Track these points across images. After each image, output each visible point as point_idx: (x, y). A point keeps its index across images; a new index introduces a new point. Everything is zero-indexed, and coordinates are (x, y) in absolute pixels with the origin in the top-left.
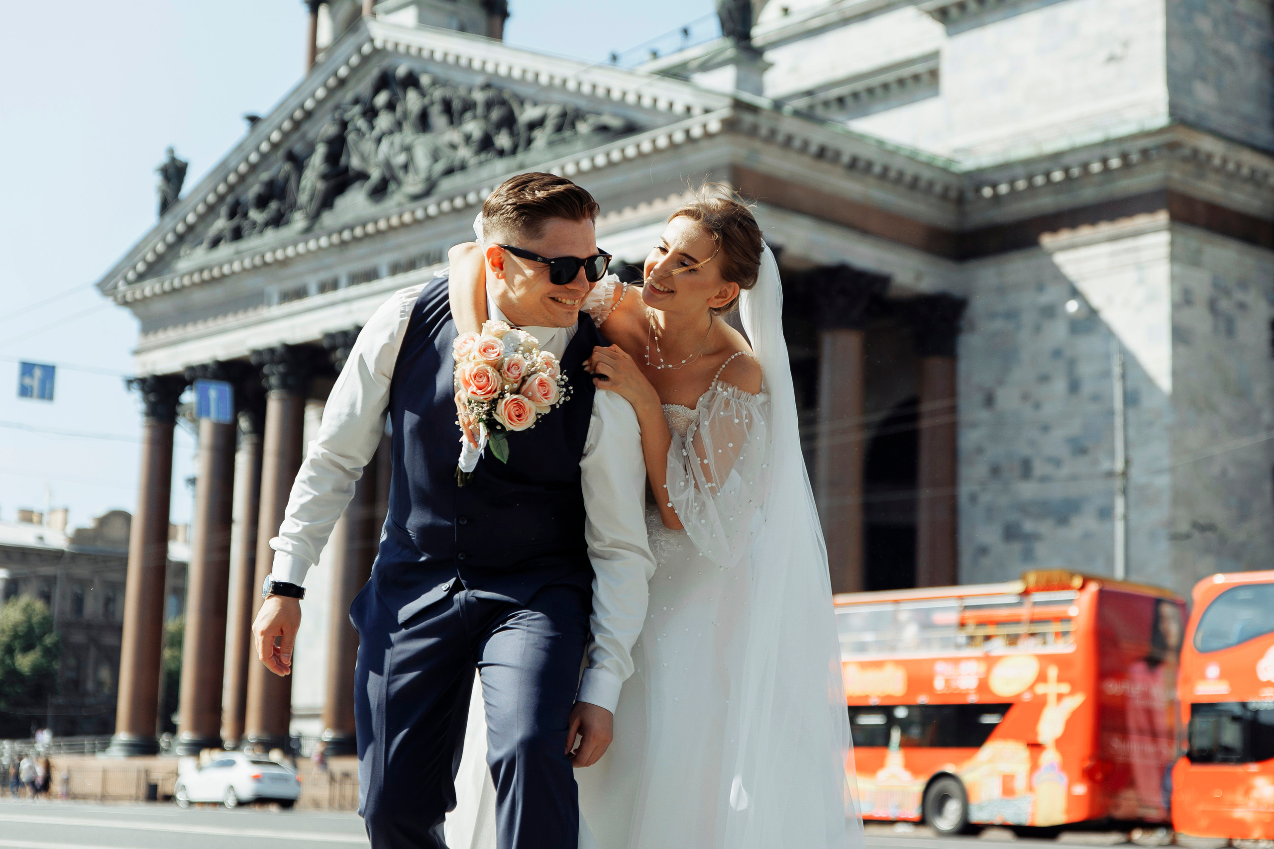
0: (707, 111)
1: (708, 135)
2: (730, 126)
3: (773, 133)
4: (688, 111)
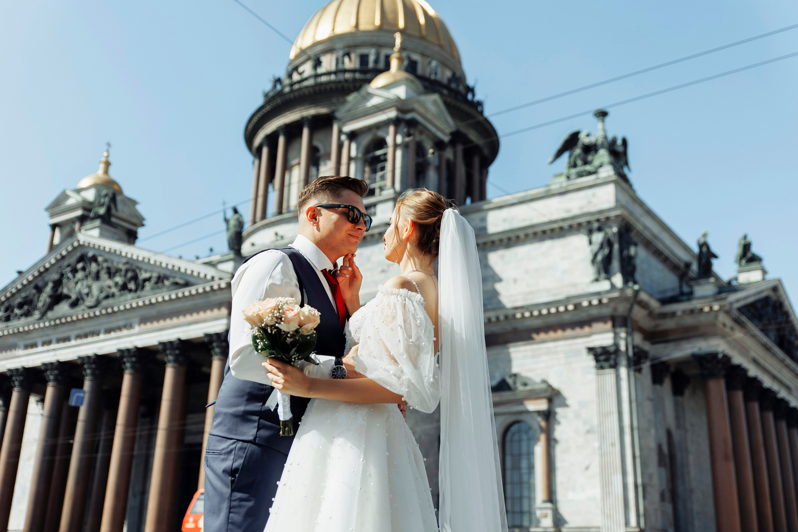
0: (220, 279)
1: (220, 289)
4: (213, 278)
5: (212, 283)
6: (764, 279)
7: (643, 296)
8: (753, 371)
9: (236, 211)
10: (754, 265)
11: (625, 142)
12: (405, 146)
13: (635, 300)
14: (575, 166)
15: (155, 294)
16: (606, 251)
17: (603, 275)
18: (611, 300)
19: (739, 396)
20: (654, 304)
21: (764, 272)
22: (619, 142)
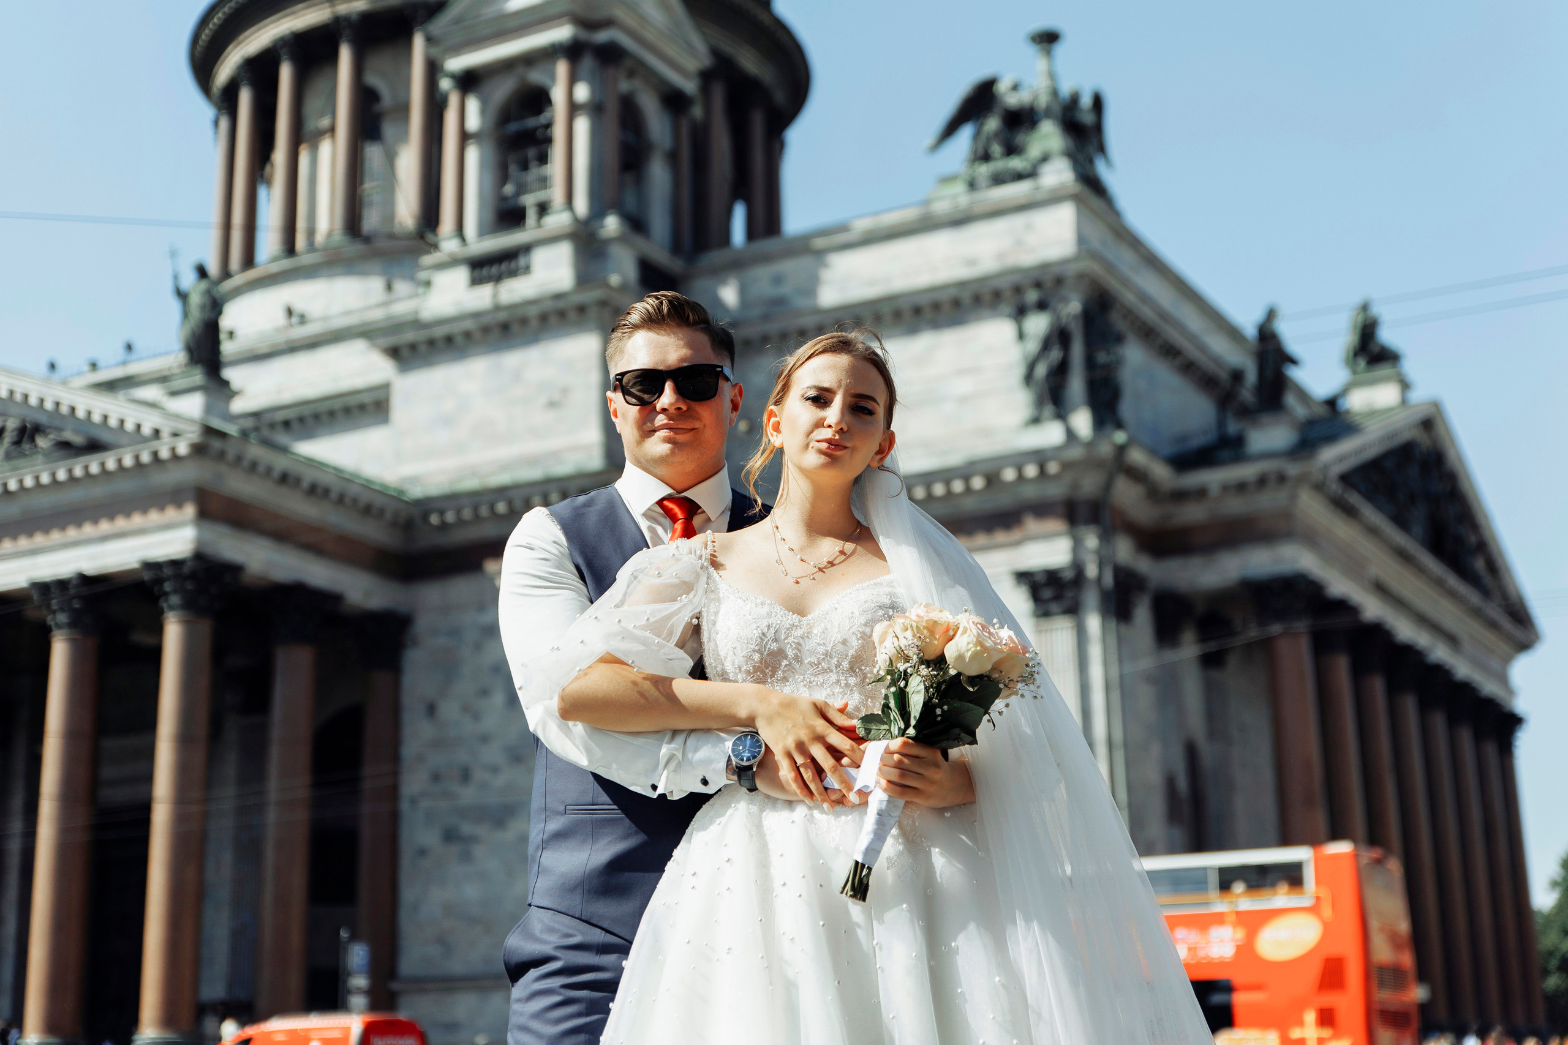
0: (175, 435)
1: (175, 457)
2: (199, 450)
3: (239, 459)
4: (157, 433)
5: (155, 444)
6: (1404, 402)
7: (1137, 457)
8: (1372, 609)
9: (202, 272)
10: (1384, 370)
11: (1098, 103)
12: (596, 109)
13: (1120, 465)
14: (986, 157)
15: (15, 469)
16: (1056, 354)
17: (1049, 409)
18: (1066, 466)
19: (1341, 666)
20: (1161, 472)
21: (1405, 386)
22: (1086, 101)
